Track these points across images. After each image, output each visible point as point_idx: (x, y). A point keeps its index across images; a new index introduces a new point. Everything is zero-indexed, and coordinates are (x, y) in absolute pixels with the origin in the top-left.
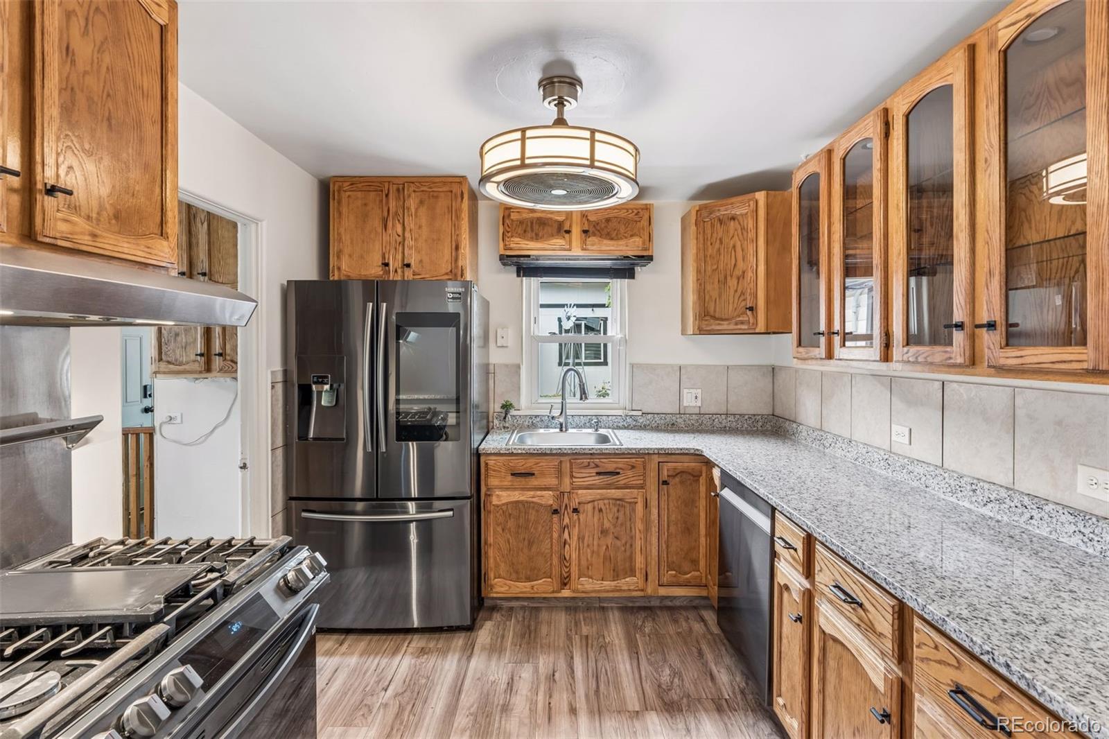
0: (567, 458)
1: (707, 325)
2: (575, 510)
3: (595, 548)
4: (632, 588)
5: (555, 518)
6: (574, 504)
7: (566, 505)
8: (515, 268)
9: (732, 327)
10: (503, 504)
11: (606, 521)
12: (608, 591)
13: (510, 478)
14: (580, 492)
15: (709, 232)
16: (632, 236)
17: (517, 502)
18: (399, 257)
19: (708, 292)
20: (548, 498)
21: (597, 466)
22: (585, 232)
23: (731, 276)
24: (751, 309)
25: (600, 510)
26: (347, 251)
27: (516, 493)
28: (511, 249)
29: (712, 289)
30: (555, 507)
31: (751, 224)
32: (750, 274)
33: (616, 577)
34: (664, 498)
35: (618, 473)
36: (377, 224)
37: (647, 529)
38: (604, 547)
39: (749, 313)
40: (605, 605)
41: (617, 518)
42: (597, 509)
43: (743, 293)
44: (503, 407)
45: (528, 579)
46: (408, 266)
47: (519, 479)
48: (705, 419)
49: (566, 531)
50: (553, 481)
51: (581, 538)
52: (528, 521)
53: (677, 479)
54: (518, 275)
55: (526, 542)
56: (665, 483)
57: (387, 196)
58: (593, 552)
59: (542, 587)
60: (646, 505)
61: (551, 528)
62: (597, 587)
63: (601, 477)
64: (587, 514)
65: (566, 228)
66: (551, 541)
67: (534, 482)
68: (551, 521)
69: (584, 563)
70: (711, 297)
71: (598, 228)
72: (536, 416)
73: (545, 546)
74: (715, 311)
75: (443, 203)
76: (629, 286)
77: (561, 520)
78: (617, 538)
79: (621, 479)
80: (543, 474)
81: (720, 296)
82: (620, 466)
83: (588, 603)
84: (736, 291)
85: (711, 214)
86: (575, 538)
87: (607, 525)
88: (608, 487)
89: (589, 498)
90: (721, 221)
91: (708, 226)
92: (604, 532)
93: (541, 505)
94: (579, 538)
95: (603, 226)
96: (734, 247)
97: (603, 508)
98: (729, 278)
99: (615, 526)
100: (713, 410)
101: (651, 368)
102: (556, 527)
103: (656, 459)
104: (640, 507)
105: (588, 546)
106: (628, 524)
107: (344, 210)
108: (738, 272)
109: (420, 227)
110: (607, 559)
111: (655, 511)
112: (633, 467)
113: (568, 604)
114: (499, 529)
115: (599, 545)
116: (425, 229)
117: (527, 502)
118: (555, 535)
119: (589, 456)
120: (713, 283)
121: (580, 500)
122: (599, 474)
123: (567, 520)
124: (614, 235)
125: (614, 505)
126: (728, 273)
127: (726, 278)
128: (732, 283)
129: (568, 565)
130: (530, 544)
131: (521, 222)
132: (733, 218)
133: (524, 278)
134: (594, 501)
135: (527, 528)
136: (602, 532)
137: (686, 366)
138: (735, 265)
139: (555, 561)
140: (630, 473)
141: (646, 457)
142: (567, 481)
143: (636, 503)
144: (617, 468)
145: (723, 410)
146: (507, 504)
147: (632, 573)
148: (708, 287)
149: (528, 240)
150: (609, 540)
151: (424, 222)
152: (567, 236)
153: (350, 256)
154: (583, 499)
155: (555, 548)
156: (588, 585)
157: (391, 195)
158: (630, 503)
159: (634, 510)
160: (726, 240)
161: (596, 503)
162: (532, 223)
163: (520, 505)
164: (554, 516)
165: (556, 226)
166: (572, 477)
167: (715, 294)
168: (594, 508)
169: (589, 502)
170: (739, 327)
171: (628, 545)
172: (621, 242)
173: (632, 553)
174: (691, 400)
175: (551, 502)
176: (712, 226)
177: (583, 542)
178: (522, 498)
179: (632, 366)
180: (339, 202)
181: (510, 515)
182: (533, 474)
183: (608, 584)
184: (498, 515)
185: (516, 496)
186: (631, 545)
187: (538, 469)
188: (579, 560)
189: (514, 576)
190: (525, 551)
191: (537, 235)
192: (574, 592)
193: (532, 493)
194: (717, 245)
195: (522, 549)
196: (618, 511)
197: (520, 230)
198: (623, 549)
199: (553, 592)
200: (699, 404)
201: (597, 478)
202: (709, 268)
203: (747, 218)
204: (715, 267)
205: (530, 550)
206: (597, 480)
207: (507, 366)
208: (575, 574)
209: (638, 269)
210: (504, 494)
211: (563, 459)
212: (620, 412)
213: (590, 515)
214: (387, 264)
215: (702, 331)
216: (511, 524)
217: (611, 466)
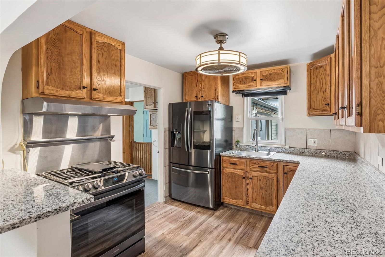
0: (249, 160)
1: (311, 112)
2: (251, 178)
3: (258, 193)
4: (272, 210)
5: (244, 180)
6: (250, 176)
7: (248, 176)
8: (241, 94)
9: (321, 112)
10: (228, 173)
11: (262, 184)
12: (262, 210)
13: (229, 164)
14: (253, 172)
15: (312, 73)
16: (280, 79)
17: (232, 173)
18: (200, 94)
19: (312, 98)
20: (241, 173)
21: (259, 164)
22: (261, 79)
23: (321, 91)
24: (328, 104)
25: (260, 180)
27: (232, 170)
28: (236, 88)
29: (314, 97)
30: (244, 176)
31: (328, 68)
32: (327, 90)
33: (266, 205)
34: (285, 179)
35: (267, 167)
36: (195, 85)
37: (278, 190)
38: (261, 194)
39: (327, 106)
40: (264, 215)
41: (266, 184)
42: (259, 179)
43: (325, 98)
44: (236, 142)
45: (235, 199)
46: (202, 97)
47: (232, 165)
48: (318, 152)
49: (248, 185)
50: (243, 167)
51: (253, 189)
52: (235, 180)
53: (291, 172)
54: (243, 97)
55: (235, 187)
56: (286, 173)
57: (197, 76)
58: (257, 194)
59: (241, 203)
60: (278, 181)
61: (243, 183)
62: (258, 207)
63: (260, 168)
64: (255, 180)
65: (255, 79)
66: (243, 188)
67: (237, 167)
68: (243, 181)
69: (254, 197)
70: (313, 100)
71: (267, 77)
72: (248, 146)
73: (241, 189)
74: (314, 106)
76: (285, 98)
77: (246, 181)
78: (266, 191)
79: (268, 170)
80: (240, 165)
81: (316, 100)
82: (267, 165)
83: (258, 213)
84: (323, 97)
85: (313, 66)
86: (251, 188)
87: (262, 186)
88: (263, 172)
89: (256, 175)
90: (317, 69)
91: (312, 71)
92: (261, 188)
93: (239, 175)
94: (252, 189)
95: (268, 76)
96: (322, 79)
97: (261, 179)
98: (320, 92)
99: (265, 187)
100: (323, 148)
101: (294, 130)
102: (244, 183)
103: (282, 164)
104: (275, 181)
105: (255, 192)
106: (271, 187)
107: (187, 82)
108: (323, 89)
109: (206, 84)
110: (262, 198)
111: (281, 183)
112: (272, 166)
113: (251, 211)
114: (226, 181)
117: (235, 173)
118: (244, 186)
119: (257, 160)
120: (314, 95)
121: (252, 175)
122: (259, 167)
123: (248, 182)
124: (273, 79)
125: (265, 179)
126: (320, 90)
127: (319, 92)
128: (321, 94)
129: (248, 197)
130: (236, 187)
131: (239, 79)
132: (322, 67)
133: (245, 98)
134: (257, 176)
135: (235, 182)
136: (260, 188)
137: (309, 129)
138: (322, 86)
139: (244, 195)
140: (271, 168)
141: (278, 163)
142: (248, 168)
143: (274, 179)
144: (266, 165)
145: (328, 148)
146: (229, 173)
147: (272, 205)
148: (312, 97)
149: (241, 84)
150: (263, 191)
151: (207, 83)
152: (255, 82)
153: (188, 95)
154: (254, 175)
155: (244, 190)
156: (255, 206)
158: (271, 179)
159: (273, 182)
160: (318, 77)
161: (258, 177)
162: (243, 79)
163: (233, 174)
164: (244, 179)
165: (251, 79)
166: (250, 167)
167: (315, 99)
168: (258, 179)
169: (256, 176)
170: (324, 112)
171: (270, 195)
172: (277, 82)
173: (272, 198)
174: (312, 143)
175: (242, 174)
176: (314, 71)
177: (254, 190)
179: (286, 129)
181: (230, 177)
182: (237, 164)
183: (263, 207)
184: (226, 176)
185: (232, 171)
186: (272, 195)
187: (239, 162)
188: (252, 196)
189: (231, 197)
190: (234, 189)
191: (244, 83)
192: (250, 207)
193: (236, 170)
194: (315, 79)
195: (233, 189)
196: (267, 181)
197: (239, 82)
198: (268, 195)
199: (243, 205)
200: (316, 145)
201: (259, 168)
202: (312, 89)
203: (327, 66)
204: (315, 88)
205: (236, 189)
206: (258, 169)
207: (239, 128)
208: (250, 201)
210: (228, 169)
211: (247, 160)
212: (280, 146)
213: (256, 182)
214: (197, 97)
215: (310, 115)
216: (230, 180)
217: (264, 164)
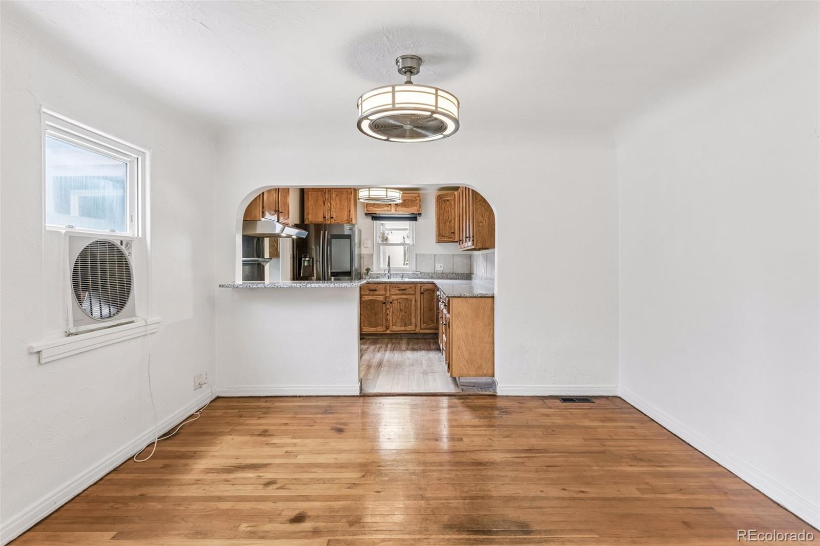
0: (389, 285)
1: (440, 239)
2: (391, 303)
4: (411, 330)
5: (384, 305)
6: (391, 301)
7: (388, 301)
8: (371, 217)
9: (447, 239)
11: (402, 306)
12: (402, 331)
13: (368, 291)
14: (393, 296)
15: (440, 205)
16: (414, 206)
17: (370, 300)
18: (329, 215)
19: (440, 227)
20: (381, 298)
21: (398, 287)
22: (396, 204)
24: (453, 233)
25: (400, 303)
26: (310, 213)
27: (371, 297)
28: (369, 211)
29: (442, 225)
30: (384, 302)
31: (453, 203)
32: (453, 221)
33: (405, 326)
34: (422, 299)
35: (406, 290)
36: (322, 203)
37: (416, 310)
38: (401, 315)
39: (453, 235)
40: (401, 336)
41: (406, 305)
42: (398, 302)
43: (451, 227)
44: (366, 270)
45: (375, 327)
46: (332, 218)
47: (372, 292)
48: (444, 275)
49: (388, 310)
50: (384, 293)
51: (393, 313)
52: (374, 306)
53: (427, 292)
54: (372, 220)
55: (374, 314)
56: (422, 293)
57: (325, 193)
58: (397, 318)
59: (380, 329)
60: (416, 301)
62: (399, 330)
64: (395, 304)
66: (383, 313)
67: (377, 293)
69: (394, 321)
72: (379, 274)
73: (381, 315)
74: (443, 234)
75: (344, 196)
76: (415, 224)
77: (386, 306)
78: (405, 312)
79: (407, 292)
80: (380, 290)
82: (407, 287)
83: (395, 335)
84: (449, 226)
85: (441, 198)
86: (391, 312)
87: (402, 308)
88: (403, 294)
89: (396, 298)
90: (444, 201)
91: (441, 203)
92: (401, 310)
93: (379, 301)
96: (448, 211)
99: (405, 308)
100: (447, 271)
101: (424, 255)
102: (384, 308)
103: (419, 285)
104: (413, 302)
105: (396, 315)
106: (409, 307)
107: (310, 197)
108: (449, 220)
109: (337, 204)
110: (402, 319)
111: (419, 303)
112: (411, 288)
113: (389, 337)
114: (365, 309)
115: (399, 315)
116: (338, 205)
117: (374, 300)
118: (384, 311)
119: (396, 284)
121: (393, 299)
122: (399, 290)
123: (388, 306)
124: (407, 206)
125: (405, 300)
126: (447, 220)
127: (446, 222)
128: (448, 223)
129: (388, 322)
132: (448, 200)
133: (375, 221)
135: (374, 309)
137: (437, 255)
138: (448, 217)
139: (384, 320)
140: (410, 290)
141: (416, 284)
142: (388, 293)
143: (412, 300)
144: (405, 288)
145: (451, 272)
146: (368, 300)
147: (411, 324)
148: (441, 225)
149: (376, 207)
150: (403, 313)
151: (338, 203)
152: (390, 206)
153: (312, 214)
155: (384, 316)
156: (396, 329)
157: (326, 193)
158: (410, 300)
159: (411, 302)
160: (446, 208)
161: (398, 300)
163: (372, 301)
166: (390, 291)
167: (443, 228)
169: (396, 300)
170: (450, 239)
171: (409, 315)
172: (410, 208)
173: (411, 318)
174: (439, 268)
175: (382, 300)
176: (442, 203)
178: (373, 298)
179: (416, 255)
180: (308, 195)
181: (368, 304)
182: (376, 290)
183: (402, 328)
184: (364, 305)
186: (411, 315)
187: (378, 288)
188: (392, 320)
189: (370, 326)
190: (374, 317)
192: (391, 331)
193: (377, 297)
194: (443, 210)
196: (406, 303)
199: (384, 331)
200: (442, 269)
202: (441, 219)
203: (452, 201)
205: (375, 316)
206: (398, 292)
207: (368, 255)
208: (391, 325)
209: (418, 217)
210: (366, 297)
211: (387, 285)
212: (412, 272)
213: (396, 304)
214: (325, 217)
215: (439, 241)
216: (369, 307)
217: (403, 288)
